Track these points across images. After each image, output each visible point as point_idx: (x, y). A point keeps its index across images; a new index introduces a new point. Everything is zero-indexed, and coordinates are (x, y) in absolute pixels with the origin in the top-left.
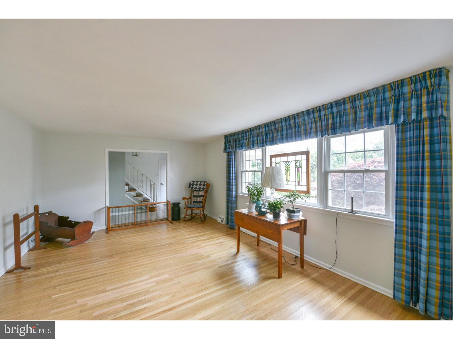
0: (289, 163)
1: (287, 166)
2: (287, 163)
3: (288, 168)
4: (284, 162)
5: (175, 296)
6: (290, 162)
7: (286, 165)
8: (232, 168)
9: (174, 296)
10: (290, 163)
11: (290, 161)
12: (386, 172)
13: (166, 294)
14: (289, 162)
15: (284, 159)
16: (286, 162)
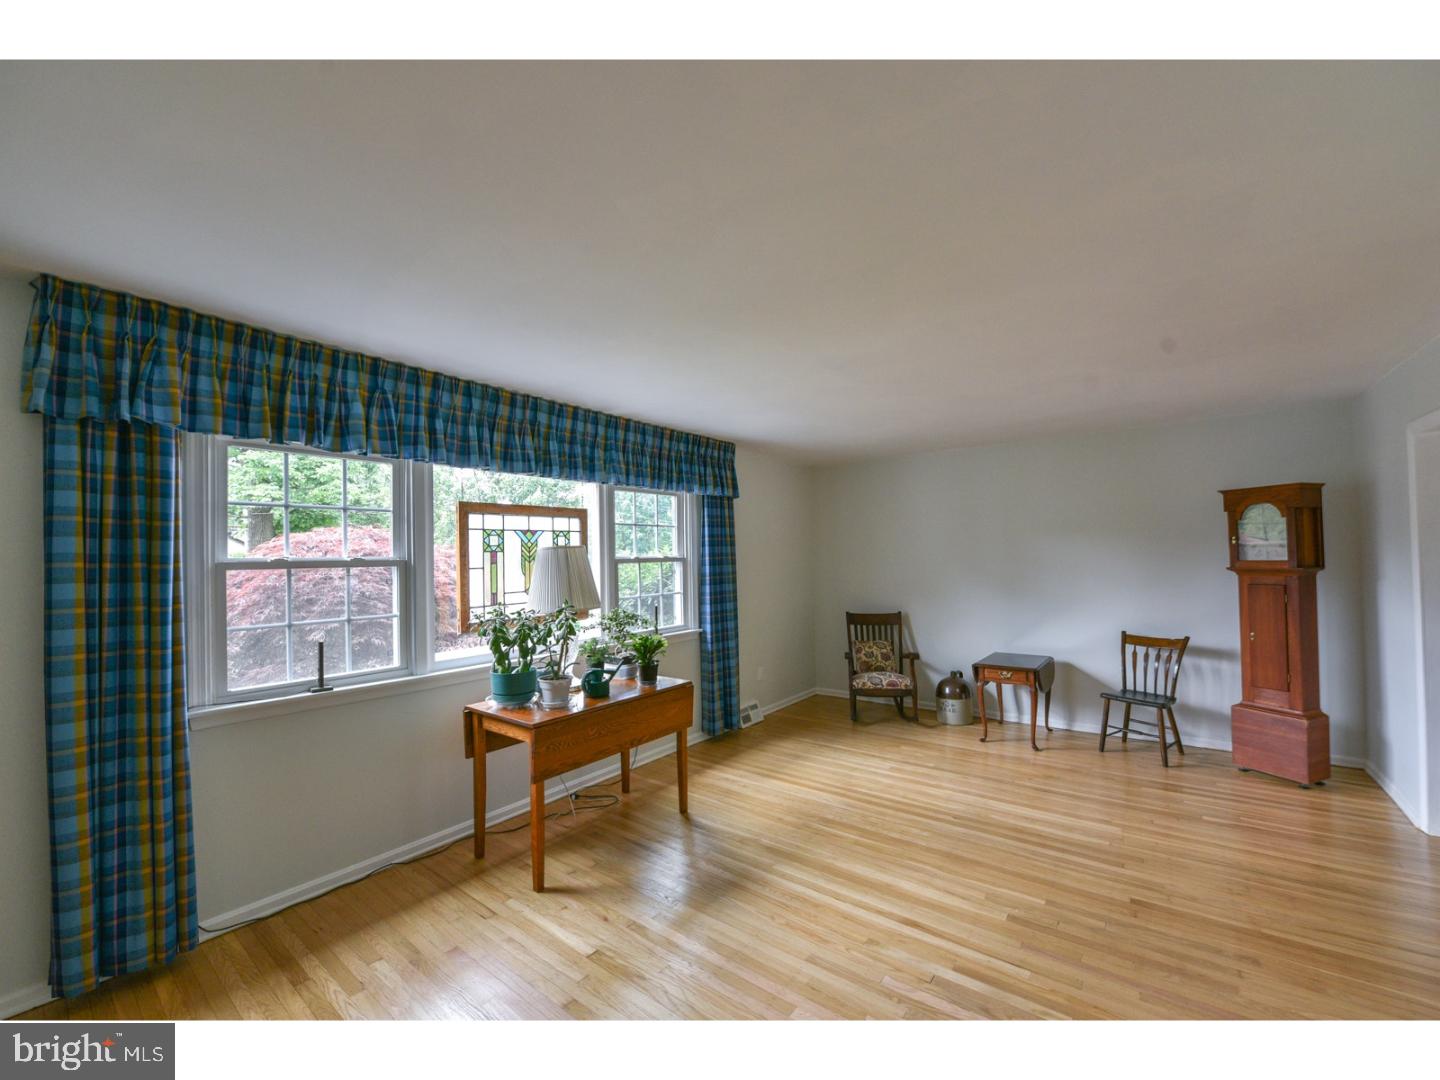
0: (534, 538)
1: (529, 545)
2: (529, 534)
3: (529, 552)
4: (520, 533)
5: (870, 939)
6: (539, 533)
7: (526, 541)
8: (172, 543)
9: (871, 942)
10: (536, 536)
11: (536, 531)
12: (683, 560)
13: (881, 961)
14: (534, 533)
15: (520, 522)
16: (525, 532)
